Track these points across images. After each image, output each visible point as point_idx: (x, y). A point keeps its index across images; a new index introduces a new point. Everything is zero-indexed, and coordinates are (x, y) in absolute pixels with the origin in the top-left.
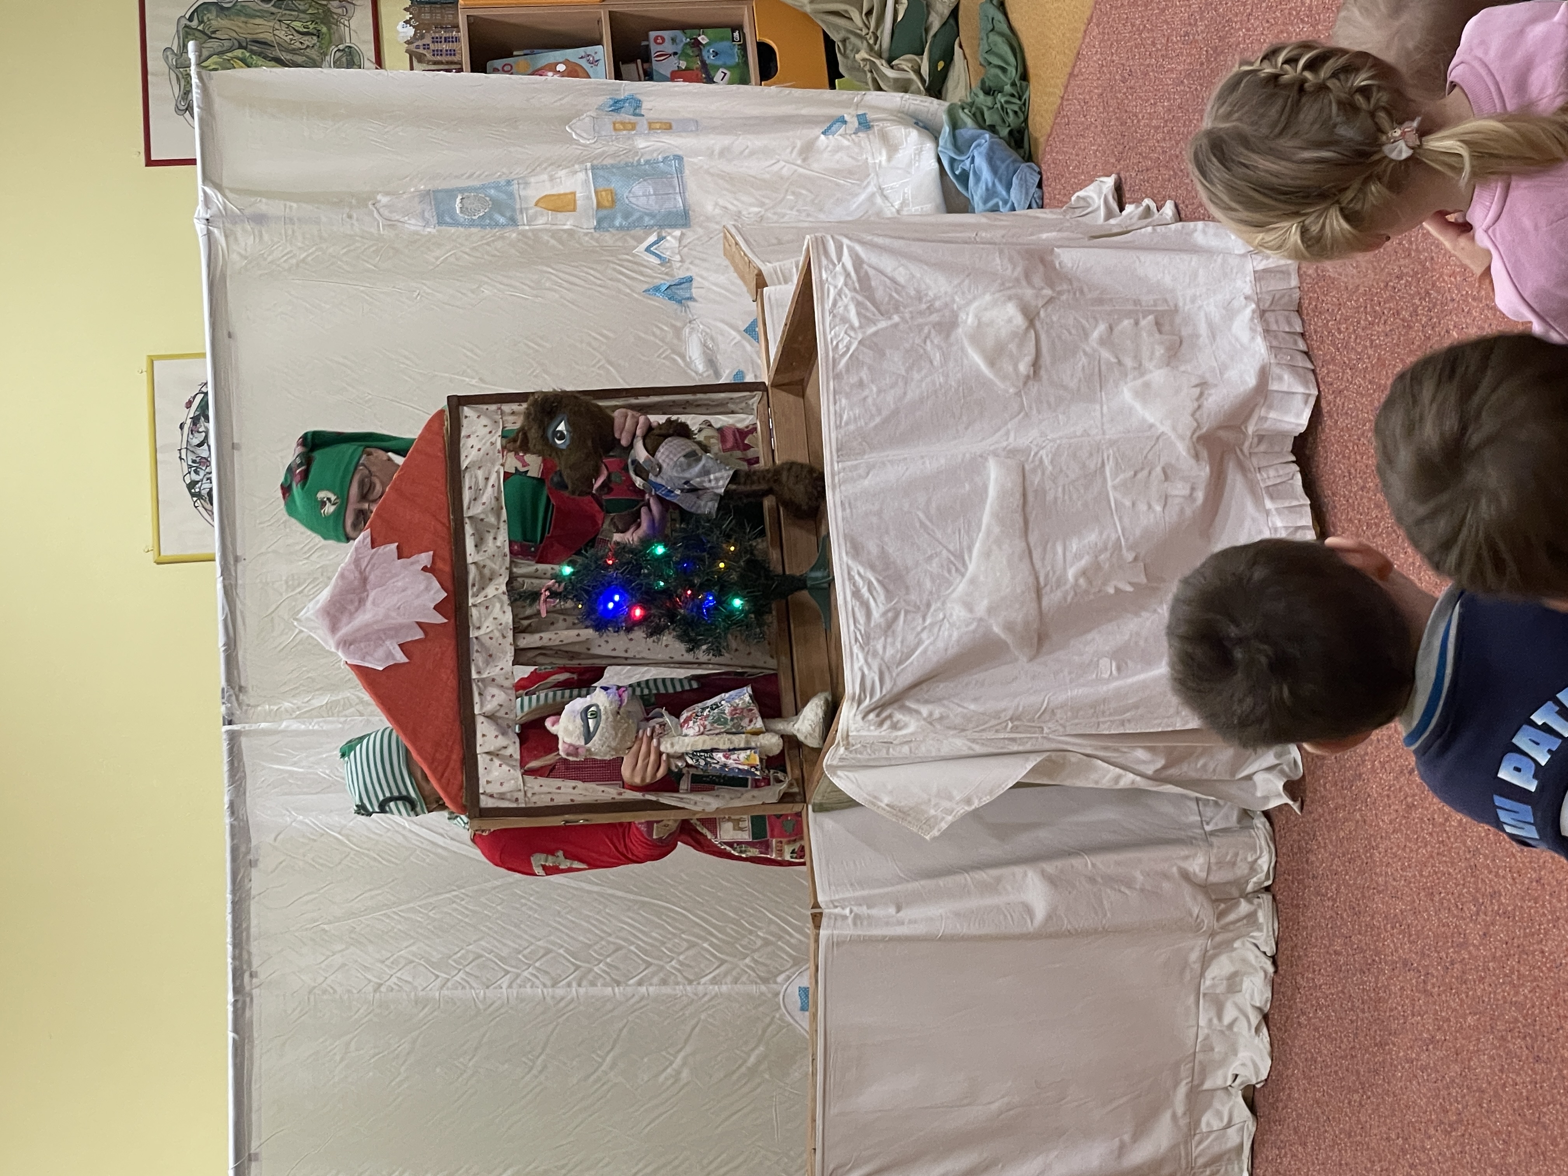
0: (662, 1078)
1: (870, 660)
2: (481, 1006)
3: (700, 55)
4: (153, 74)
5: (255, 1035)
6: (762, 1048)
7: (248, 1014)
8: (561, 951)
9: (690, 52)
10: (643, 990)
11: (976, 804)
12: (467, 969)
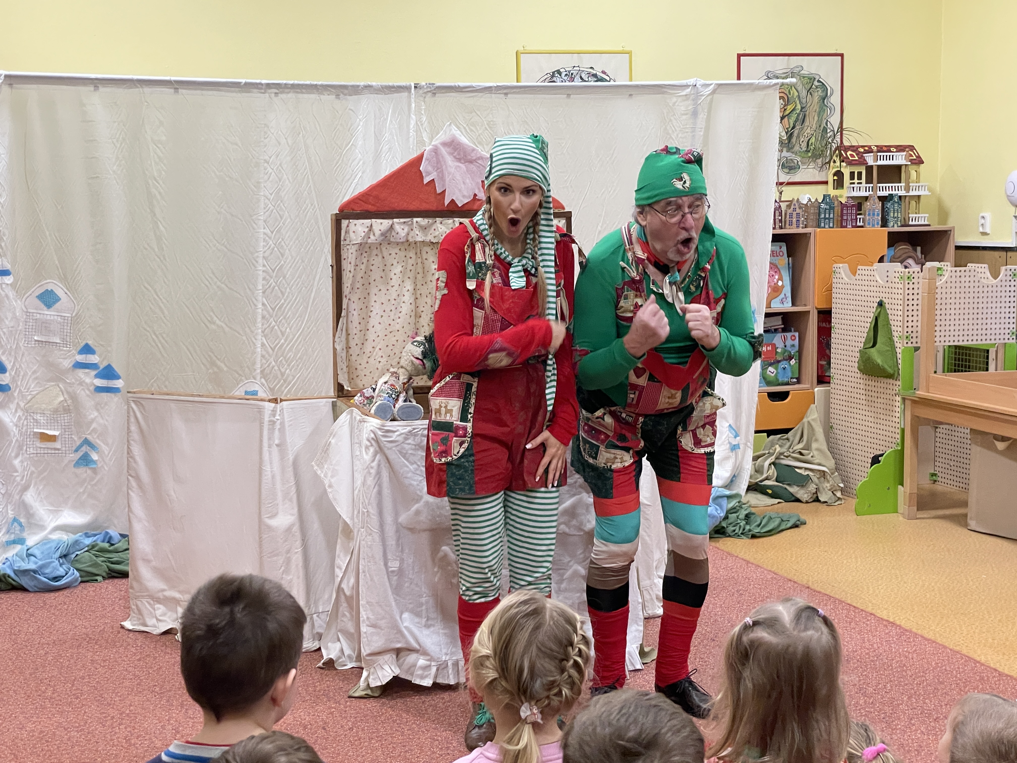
0: (212, 314)
1: (403, 436)
2: (254, 217)
3: (784, 359)
4: (788, 59)
5: (243, 94)
6: (225, 369)
7: (255, 90)
8: (282, 262)
9: (786, 354)
10: (260, 306)
11: (329, 490)
12: (275, 211)
